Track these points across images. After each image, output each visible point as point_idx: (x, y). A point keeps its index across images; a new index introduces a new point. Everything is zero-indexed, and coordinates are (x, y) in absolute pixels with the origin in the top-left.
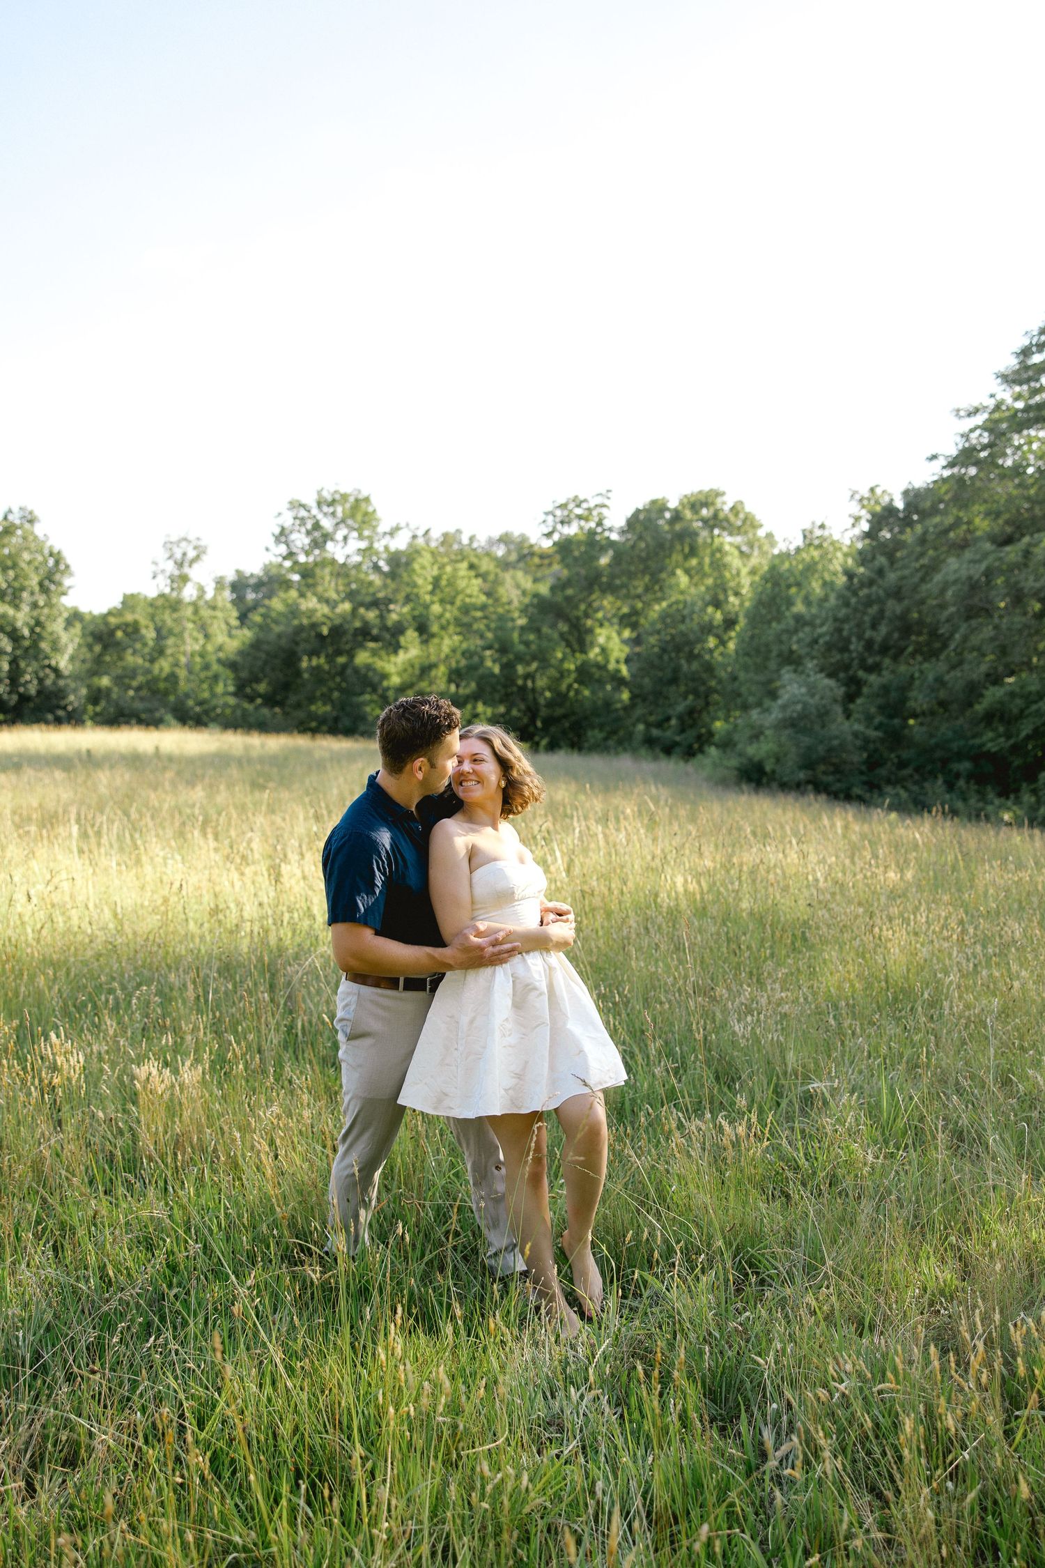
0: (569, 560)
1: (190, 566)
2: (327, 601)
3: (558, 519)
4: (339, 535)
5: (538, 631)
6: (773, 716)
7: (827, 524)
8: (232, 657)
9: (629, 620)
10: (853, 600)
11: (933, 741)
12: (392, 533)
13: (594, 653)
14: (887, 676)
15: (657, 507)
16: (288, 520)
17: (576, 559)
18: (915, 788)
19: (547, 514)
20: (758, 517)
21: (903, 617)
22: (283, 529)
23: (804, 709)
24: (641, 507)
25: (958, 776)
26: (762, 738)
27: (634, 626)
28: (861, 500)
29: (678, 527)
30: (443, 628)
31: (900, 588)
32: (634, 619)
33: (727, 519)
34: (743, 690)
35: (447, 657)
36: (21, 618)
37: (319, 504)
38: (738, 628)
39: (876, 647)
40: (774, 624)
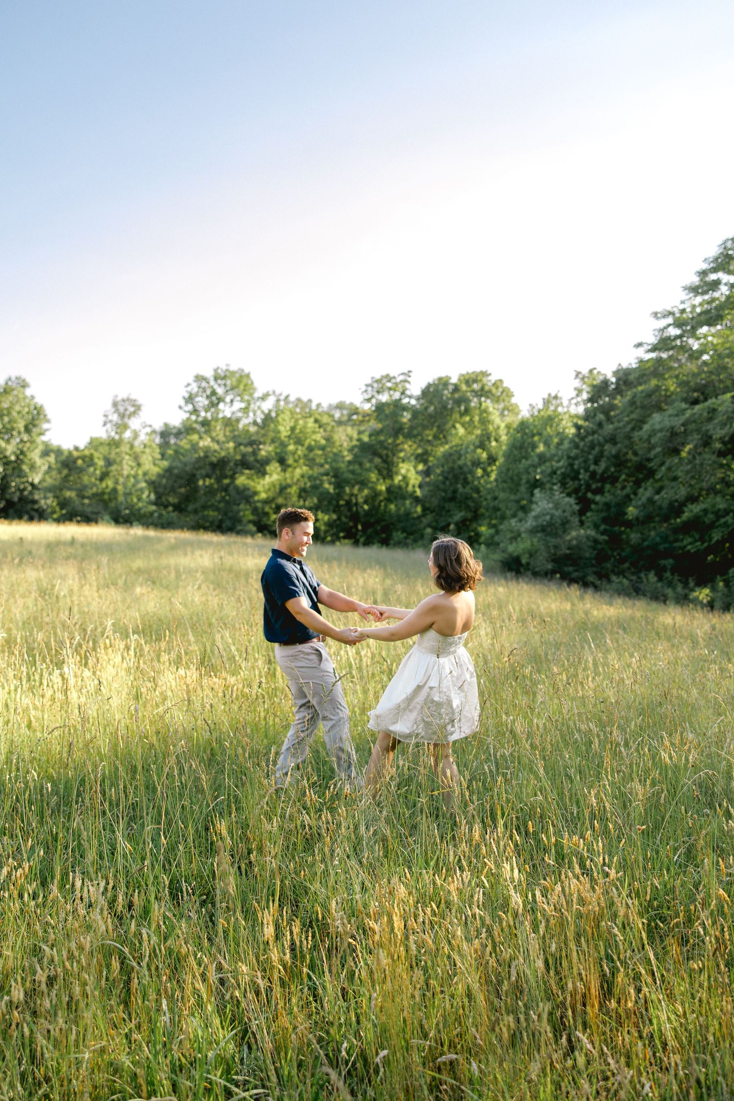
0: (382, 416)
1: (129, 418)
2: (218, 442)
3: (375, 390)
4: (228, 399)
5: (361, 464)
6: (529, 524)
7: (559, 395)
8: (154, 478)
9: (422, 458)
10: (582, 444)
11: (646, 543)
12: (264, 398)
13: (398, 479)
14: (608, 497)
15: (443, 382)
16: (194, 388)
17: (386, 416)
18: (634, 578)
19: (367, 386)
20: (512, 390)
21: (616, 456)
22: (191, 394)
23: (551, 518)
24: (431, 382)
25: (664, 569)
26: (519, 539)
27: (425, 462)
28: (583, 379)
29: (456, 396)
30: (296, 461)
31: (615, 436)
32: (425, 457)
33: (490, 391)
34: (502, 506)
35: (298, 480)
36: (10, 450)
37: (216, 379)
38: (497, 463)
39: (598, 477)
40: (523, 461)
